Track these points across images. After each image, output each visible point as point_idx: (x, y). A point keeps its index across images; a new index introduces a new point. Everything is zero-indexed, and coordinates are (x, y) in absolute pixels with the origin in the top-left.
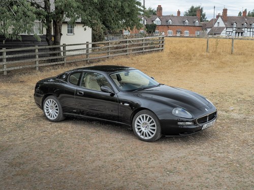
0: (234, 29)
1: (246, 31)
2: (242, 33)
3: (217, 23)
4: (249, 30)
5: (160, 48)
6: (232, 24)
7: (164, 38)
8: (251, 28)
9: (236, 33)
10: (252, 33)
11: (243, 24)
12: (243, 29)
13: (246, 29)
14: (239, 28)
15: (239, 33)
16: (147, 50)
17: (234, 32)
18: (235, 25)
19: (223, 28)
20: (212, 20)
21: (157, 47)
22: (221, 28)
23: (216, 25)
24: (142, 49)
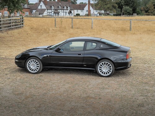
0: (53, 10)
1: (61, 12)
2: (58, 13)
3: (40, 6)
4: (63, 11)
5: (22, 25)
6: (51, 7)
7: (24, 18)
8: (64, 10)
9: (54, 13)
10: (64, 13)
11: (58, 7)
12: (59, 11)
13: (61, 10)
14: (56, 10)
15: (56, 13)
16: (14, 27)
17: (53, 12)
18: (53, 8)
19: (44, 10)
20: (36, 3)
21: (19, 25)
22: (43, 9)
23: (39, 7)
24: (10, 26)
